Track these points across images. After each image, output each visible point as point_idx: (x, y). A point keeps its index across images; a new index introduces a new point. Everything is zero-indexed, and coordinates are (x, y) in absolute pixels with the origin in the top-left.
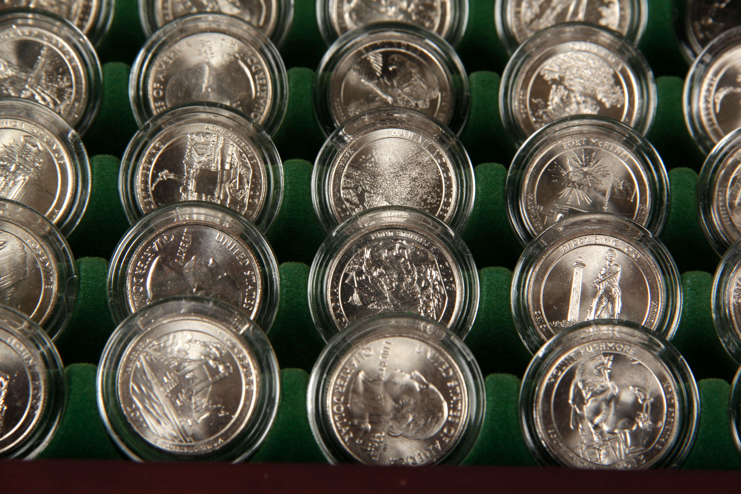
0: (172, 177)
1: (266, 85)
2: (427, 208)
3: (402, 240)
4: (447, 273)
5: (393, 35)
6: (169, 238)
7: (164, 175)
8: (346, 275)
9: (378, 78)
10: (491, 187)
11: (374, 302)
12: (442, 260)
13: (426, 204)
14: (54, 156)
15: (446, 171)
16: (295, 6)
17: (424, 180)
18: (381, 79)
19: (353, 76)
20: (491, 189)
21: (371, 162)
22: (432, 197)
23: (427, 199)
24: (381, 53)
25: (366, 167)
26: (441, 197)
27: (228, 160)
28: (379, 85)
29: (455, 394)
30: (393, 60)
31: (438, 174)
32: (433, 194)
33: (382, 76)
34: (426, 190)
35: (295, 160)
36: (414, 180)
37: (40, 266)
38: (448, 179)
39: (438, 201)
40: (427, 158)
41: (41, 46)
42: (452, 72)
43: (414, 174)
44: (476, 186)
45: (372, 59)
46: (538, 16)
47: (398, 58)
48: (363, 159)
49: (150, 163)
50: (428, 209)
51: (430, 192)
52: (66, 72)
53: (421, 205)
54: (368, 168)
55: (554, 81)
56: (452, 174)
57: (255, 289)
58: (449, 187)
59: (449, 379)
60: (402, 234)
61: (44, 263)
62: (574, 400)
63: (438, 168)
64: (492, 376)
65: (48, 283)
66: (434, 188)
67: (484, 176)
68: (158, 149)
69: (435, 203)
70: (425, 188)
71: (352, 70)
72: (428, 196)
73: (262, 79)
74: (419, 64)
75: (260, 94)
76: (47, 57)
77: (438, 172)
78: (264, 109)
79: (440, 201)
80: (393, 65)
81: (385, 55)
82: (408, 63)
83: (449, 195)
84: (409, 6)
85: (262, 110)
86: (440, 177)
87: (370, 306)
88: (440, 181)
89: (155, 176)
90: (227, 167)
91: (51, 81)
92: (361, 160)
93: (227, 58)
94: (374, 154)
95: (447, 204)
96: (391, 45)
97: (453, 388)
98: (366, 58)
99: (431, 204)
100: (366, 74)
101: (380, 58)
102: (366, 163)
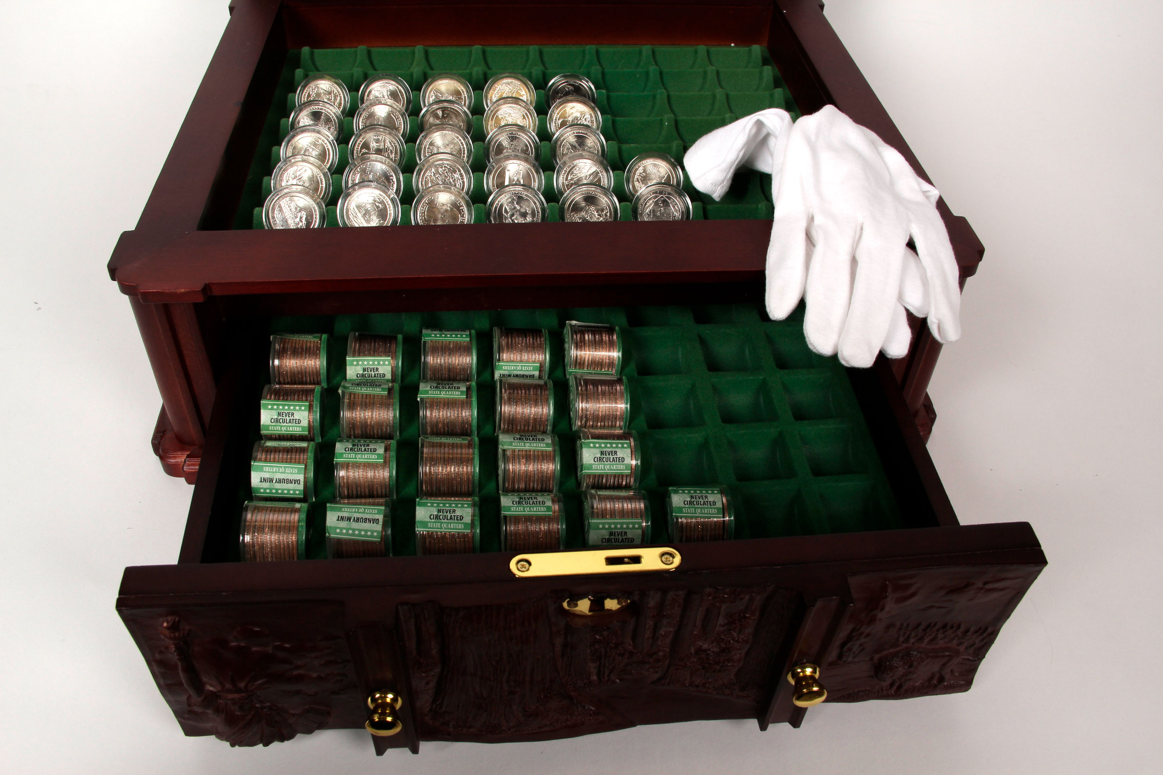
0: (366, 151)
4: (461, 175)
5: (446, 105)
6: (363, 166)
7: (364, 151)
8: (426, 178)
9: (440, 119)
12: (460, 171)
13: (456, 156)
14: (325, 146)
15: (463, 145)
16: (412, 99)
17: (455, 149)
19: (431, 120)
20: (479, 151)
21: (436, 143)
26: (461, 154)
27: (386, 145)
29: (463, 211)
31: (460, 146)
32: (459, 154)
33: (442, 118)
34: (457, 152)
36: (452, 149)
37: (319, 178)
38: (464, 148)
40: (456, 141)
41: (322, 113)
42: (467, 116)
43: (452, 147)
44: (473, 150)
45: (438, 113)
49: (359, 146)
52: (331, 121)
56: (465, 146)
57: (394, 184)
58: (464, 151)
59: (461, 206)
60: (445, 162)
61: (320, 177)
62: (504, 212)
63: (460, 144)
64: (476, 205)
65: (322, 184)
66: (459, 151)
67: (476, 146)
68: (361, 142)
71: (431, 117)
72: (457, 154)
73: (400, 120)
74: (455, 113)
75: (399, 125)
76: (324, 116)
79: (461, 156)
80: (446, 114)
81: (443, 112)
82: (451, 113)
83: (464, 154)
84: (453, 98)
87: (434, 186)
88: (461, 149)
89: (360, 151)
90: (386, 147)
91: (326, 125)
93: (386, 114)
95: (464, 156)
96: (445, 107)
97: (462, 209)
98: (436, 113)
99: (458, 157)
101: (441, 112)
102: (434, 143)
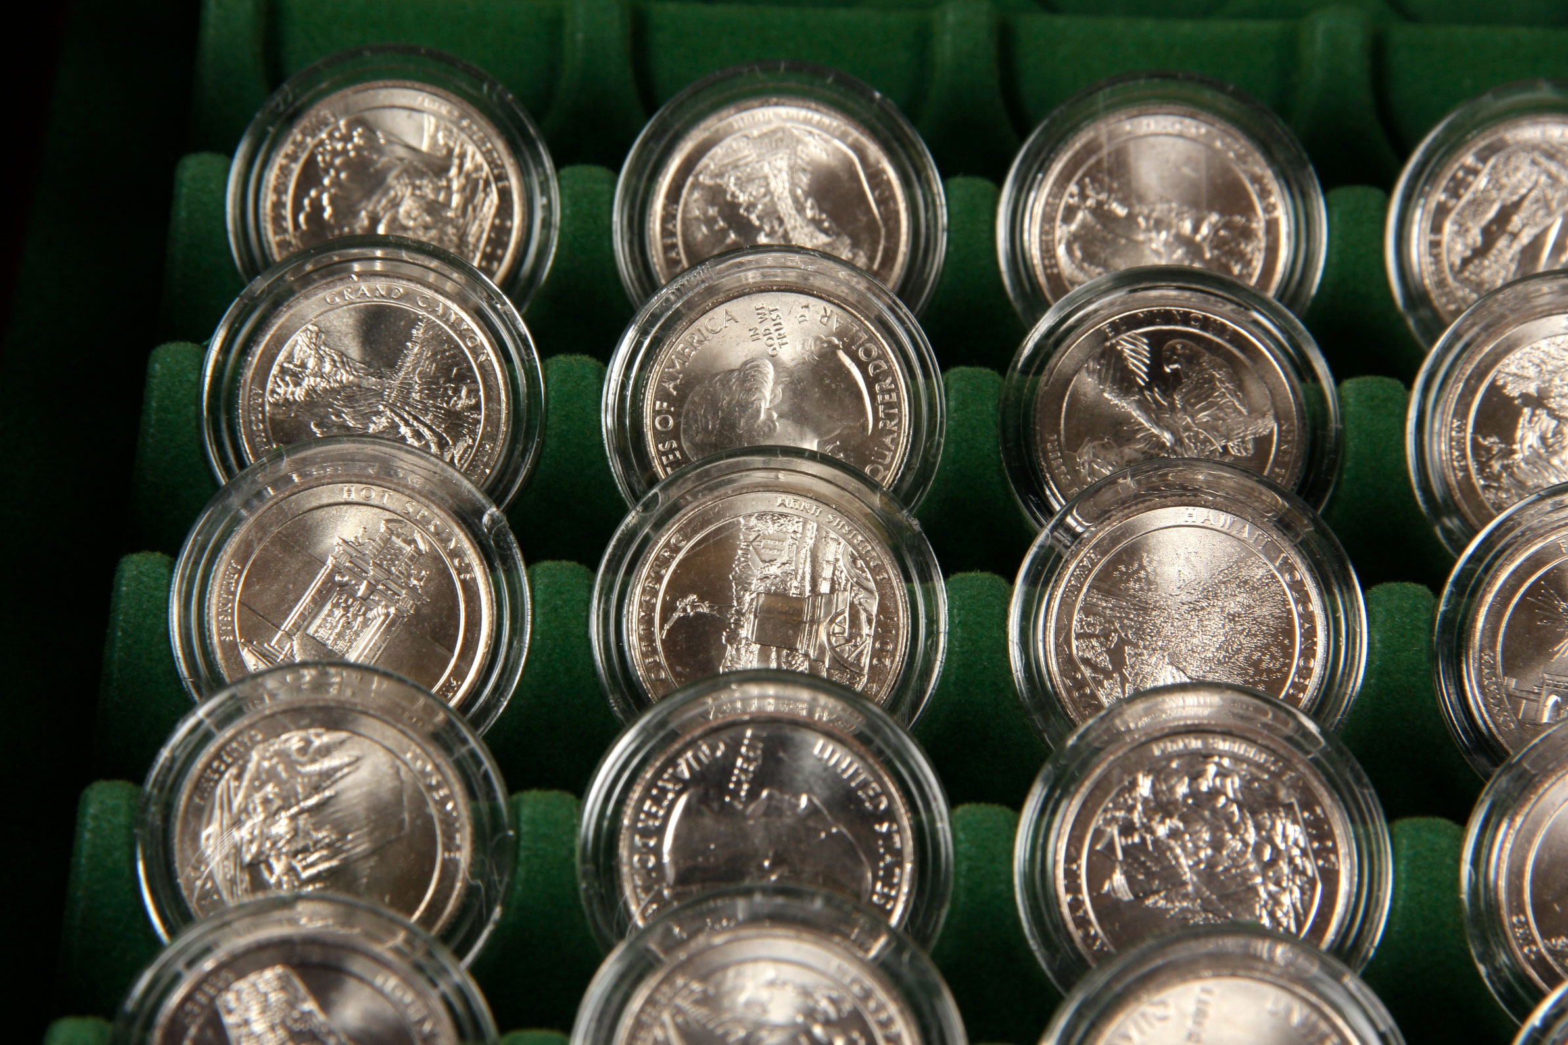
0: (704, 609)
1: (898, 405)
2: (1261, 681)
3: (1221, 757)
4: (1319, 831)
5: (1167, 295)
6: (713, 749)
7: (688, 604)
8: (1098, 834)
9: (1141, 389)
10: (1403, 636)
11: (1157, 892)
12: (1309, 801)
13: (1259, 672)
14: (452, 565)
15: (1304, 599)
16: (949, 230)
17: (1255, 619)
18: (1147, 393)
19: (1087, 385)
20: (1402, 640)
21: (1139, 580)
22: (1273, 657)
23: (1260, 660)
24: (1145, 335)
25: (1127, 589)
26: (1291, 657)
27: (827, 572)
28: (1143, 405)
30: (1173, 350)
31: (1284, 605)
32: (1273, 649)
33: (1149, 386)
34: (1258, 641)
35: (973, 574)
36: (1232, 618)
37: (433, 810)
38: (1308, 617)
39: (1284, 665)
40: (1261, 572)
41: (413, 321)
42: (1302, 379)
43: (1232, 607)
44: (1369, 632)
45: (1127, 349)
46: (1480, 252)
47: (1184, 347)
48: (1122, 573)
49: (659, 579)
50: (1264, 682)
51: (1267, 647)
52: (465, 376)
53: (1247, 674)
54: (1132, 592)
55: (1527, 399)
56: (1316, 606)
57: (900, 865)
58: (1309, 635)
60: (1223, 745)
61: (443, 802)
63: (1285, 594)
65: (450, 846)
66: (1275, 636)
67: (1387, 611)
68: (676, 550)
69: (1279, 670)
70: (1256, 636)
71: (1084, 373)
72: (1264, 654)
73: (889, 391)
74: (1230, 359)
75: (885, 425)
76: (425, 343)
77: (1285, 602)
78: (893, 458)
79: (1289, 666)
80: (1175, 362)
81: (1155, 341)
82: (1206, 357)
83: (1308, 653)
84: (1196, 229)
85: (888, 460)
86: (1290, 612)
87: (1149, 902)
88: (1290, 621)
89: (668, 609)
90: (825, 588)
91: (432, 395)
92: (1116, 574)
93: (811, 345)
94: (1145, 563)
95: (1305, 672)
96: (1168, 317)
98: (1113, 346)
99: (1269, 671)
100: (1114, 382)
101: (1144, 348)
102: (1128, 581)
